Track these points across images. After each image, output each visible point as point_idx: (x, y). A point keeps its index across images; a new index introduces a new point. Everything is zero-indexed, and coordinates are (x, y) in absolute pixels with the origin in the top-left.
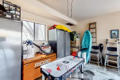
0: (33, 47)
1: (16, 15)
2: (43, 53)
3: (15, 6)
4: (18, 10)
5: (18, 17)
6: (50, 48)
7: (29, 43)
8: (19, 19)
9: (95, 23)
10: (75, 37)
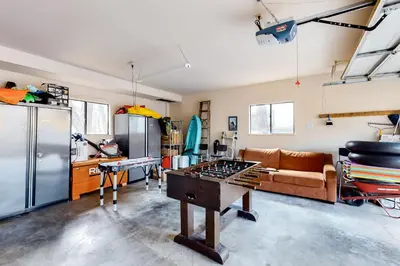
0: (85, 144)
1: (63, 100)
2: (103, 155)
3: (62, 88)
4: (66, 92)
5: (66, 102)
6: (116, 146)
7: (78, 137)
8: (67, 105)
9: (208, 102)
10: (168, 128)
